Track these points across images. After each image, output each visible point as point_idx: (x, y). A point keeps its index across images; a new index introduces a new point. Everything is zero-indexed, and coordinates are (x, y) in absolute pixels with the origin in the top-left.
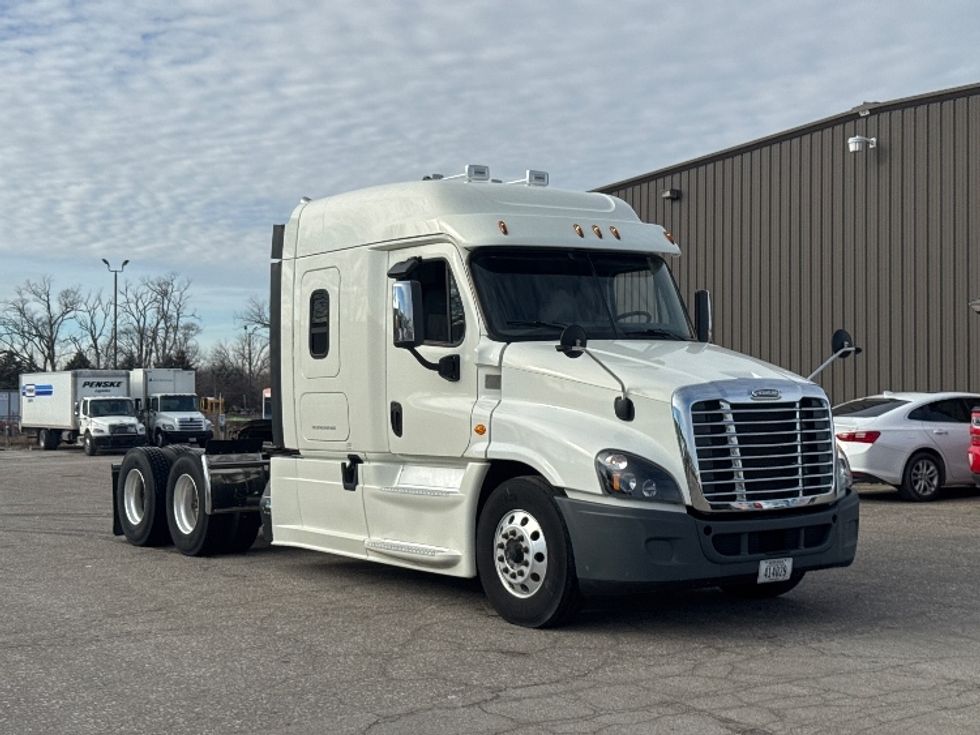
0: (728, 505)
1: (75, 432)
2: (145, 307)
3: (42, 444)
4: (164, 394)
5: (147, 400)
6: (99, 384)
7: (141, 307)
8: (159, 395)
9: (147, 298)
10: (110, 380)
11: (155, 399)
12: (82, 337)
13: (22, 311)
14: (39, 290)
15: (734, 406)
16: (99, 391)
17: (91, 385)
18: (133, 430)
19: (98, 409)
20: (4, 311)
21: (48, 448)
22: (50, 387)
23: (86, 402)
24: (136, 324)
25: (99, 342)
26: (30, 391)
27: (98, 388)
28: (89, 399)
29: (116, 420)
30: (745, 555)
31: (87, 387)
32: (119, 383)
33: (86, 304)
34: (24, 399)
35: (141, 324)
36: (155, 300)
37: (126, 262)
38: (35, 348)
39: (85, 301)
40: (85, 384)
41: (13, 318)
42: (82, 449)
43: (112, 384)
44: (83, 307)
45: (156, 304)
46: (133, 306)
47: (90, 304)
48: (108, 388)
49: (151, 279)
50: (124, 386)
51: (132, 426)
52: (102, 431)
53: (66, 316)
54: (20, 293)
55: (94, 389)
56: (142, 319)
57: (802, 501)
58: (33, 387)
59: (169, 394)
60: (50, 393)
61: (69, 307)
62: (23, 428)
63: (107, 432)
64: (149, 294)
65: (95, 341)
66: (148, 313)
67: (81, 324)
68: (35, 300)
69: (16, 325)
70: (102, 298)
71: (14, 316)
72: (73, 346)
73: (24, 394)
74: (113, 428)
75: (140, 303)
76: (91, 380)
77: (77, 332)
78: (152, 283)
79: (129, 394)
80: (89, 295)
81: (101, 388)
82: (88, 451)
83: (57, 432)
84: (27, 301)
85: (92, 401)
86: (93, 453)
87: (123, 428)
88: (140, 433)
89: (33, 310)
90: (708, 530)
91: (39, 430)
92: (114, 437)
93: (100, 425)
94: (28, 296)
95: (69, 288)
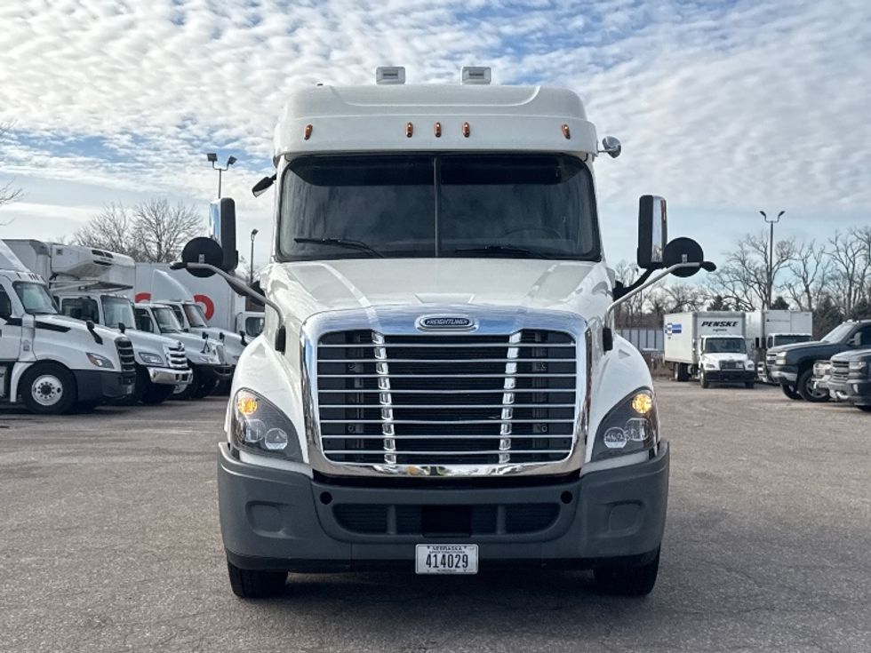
0: (372, 467)
1: (696, 366)
2: (854, 255)
3: (676, 376)
4: (778, 334)
5: (764, 339)
6: (716, 324)
7: (850, 254)
8: (773, 335)
9: (856, 246)
10: (727, 320)
11: (771, 338)
12: (796, 284)
13: (743, 263)
14: (757, 243)
15: (388, 339)
16: (717, 330)
17: (709, 324)
18: (741, 366)
19: (712, 346)
20: (728, 261)
21: (680, 380)
22: (680, 326)
23: (703, 339)
24: (844, 270)
25: (810, 287)
26: (669, 329)
27: (716, 328)
28: (705, 337)
29: (727, 357)
30: (392, 534)
31: (706, 326)
32: (735, 323)
33: (800, 254)
34: (666, 336)
35: (850, 271)
36: (863, 248)
37: (782, 213)
38: (754, 292)
39: (799, 251)
40: (704, 324)
41: (737, 267)
42: (699, 381)
43: (729, 324)
44: (797, 256)
45: (864, 252)
46: (842, 254)
47: (804, 254)
48: (725, 328)
49: (858, 228)
50: (739, 325)
51: (740, 362)
52: (713, 366)
53: (782, 265)
54: (741, 245)
55: (712, 328)
56: (851, 266)
57: (503, 468)
58: (670, 326)
59: (784, 334)
60: (679, 331)
61: (785, 256)
62: (666, 362)
63: (717, 368)
64: (859, 244)
65: (807, 287)
66: (856, 260)
67: (794, 271)
68: (753, 251)
69: (738, 274)
70: (814, 247)
71: (736, 265)
72: (787, 291)
73: (666, 332)
74: (723, 363)
75: (849, 251)
76: (709, 320)
77: (792, 279)
78: (861, 233)
79: (744, 333)
80: (803, 246)
81: (719, 327)
82: (702, 383)
83: (684, 366)
84: (747, 253)
85: (707, 339)
86: (706, 386)
87: (732, 364)
88: (747, 369)
89: (755, 260)
90: (326, 498)
91: (675, 363)
92: (723, 372)
93: (712, 361)
94: (747, 248)
95: (785, 240)
